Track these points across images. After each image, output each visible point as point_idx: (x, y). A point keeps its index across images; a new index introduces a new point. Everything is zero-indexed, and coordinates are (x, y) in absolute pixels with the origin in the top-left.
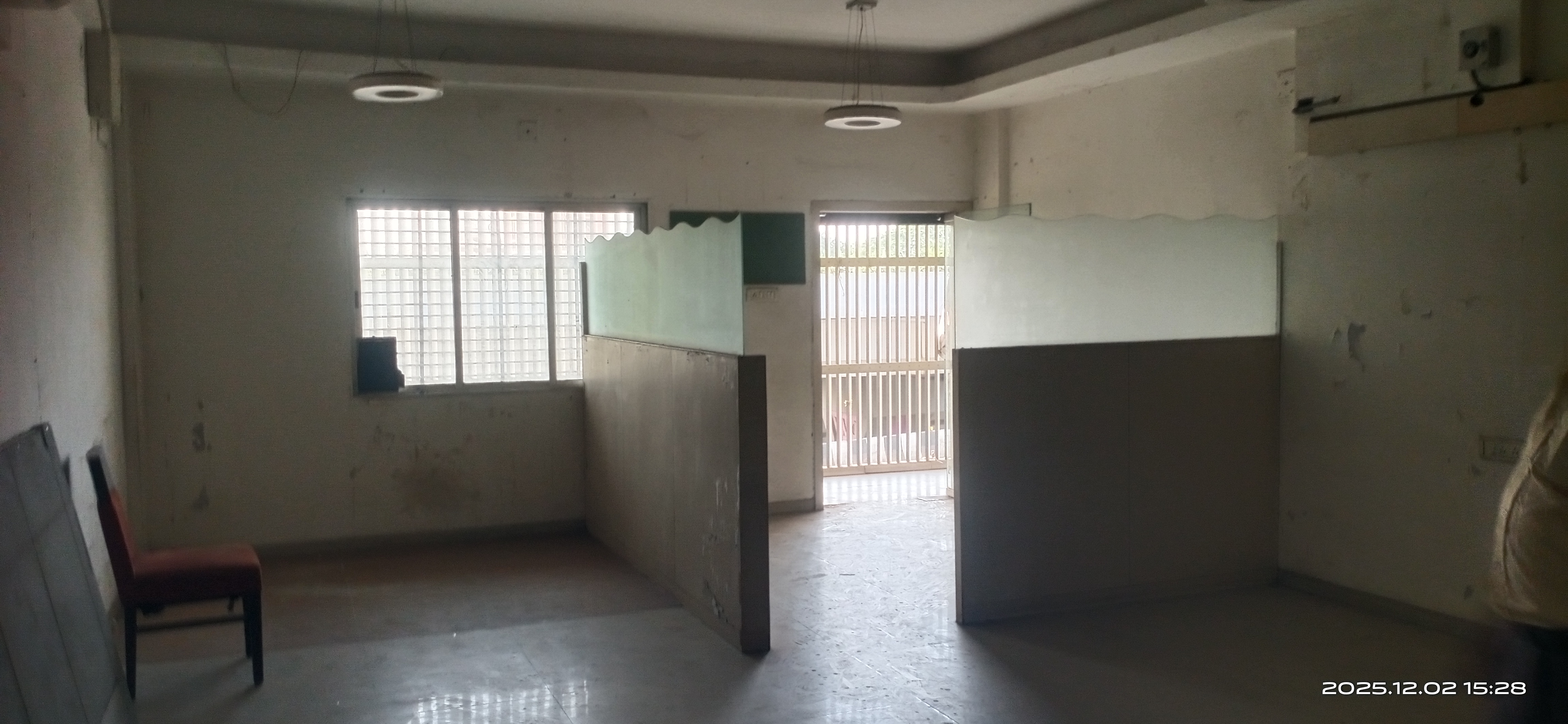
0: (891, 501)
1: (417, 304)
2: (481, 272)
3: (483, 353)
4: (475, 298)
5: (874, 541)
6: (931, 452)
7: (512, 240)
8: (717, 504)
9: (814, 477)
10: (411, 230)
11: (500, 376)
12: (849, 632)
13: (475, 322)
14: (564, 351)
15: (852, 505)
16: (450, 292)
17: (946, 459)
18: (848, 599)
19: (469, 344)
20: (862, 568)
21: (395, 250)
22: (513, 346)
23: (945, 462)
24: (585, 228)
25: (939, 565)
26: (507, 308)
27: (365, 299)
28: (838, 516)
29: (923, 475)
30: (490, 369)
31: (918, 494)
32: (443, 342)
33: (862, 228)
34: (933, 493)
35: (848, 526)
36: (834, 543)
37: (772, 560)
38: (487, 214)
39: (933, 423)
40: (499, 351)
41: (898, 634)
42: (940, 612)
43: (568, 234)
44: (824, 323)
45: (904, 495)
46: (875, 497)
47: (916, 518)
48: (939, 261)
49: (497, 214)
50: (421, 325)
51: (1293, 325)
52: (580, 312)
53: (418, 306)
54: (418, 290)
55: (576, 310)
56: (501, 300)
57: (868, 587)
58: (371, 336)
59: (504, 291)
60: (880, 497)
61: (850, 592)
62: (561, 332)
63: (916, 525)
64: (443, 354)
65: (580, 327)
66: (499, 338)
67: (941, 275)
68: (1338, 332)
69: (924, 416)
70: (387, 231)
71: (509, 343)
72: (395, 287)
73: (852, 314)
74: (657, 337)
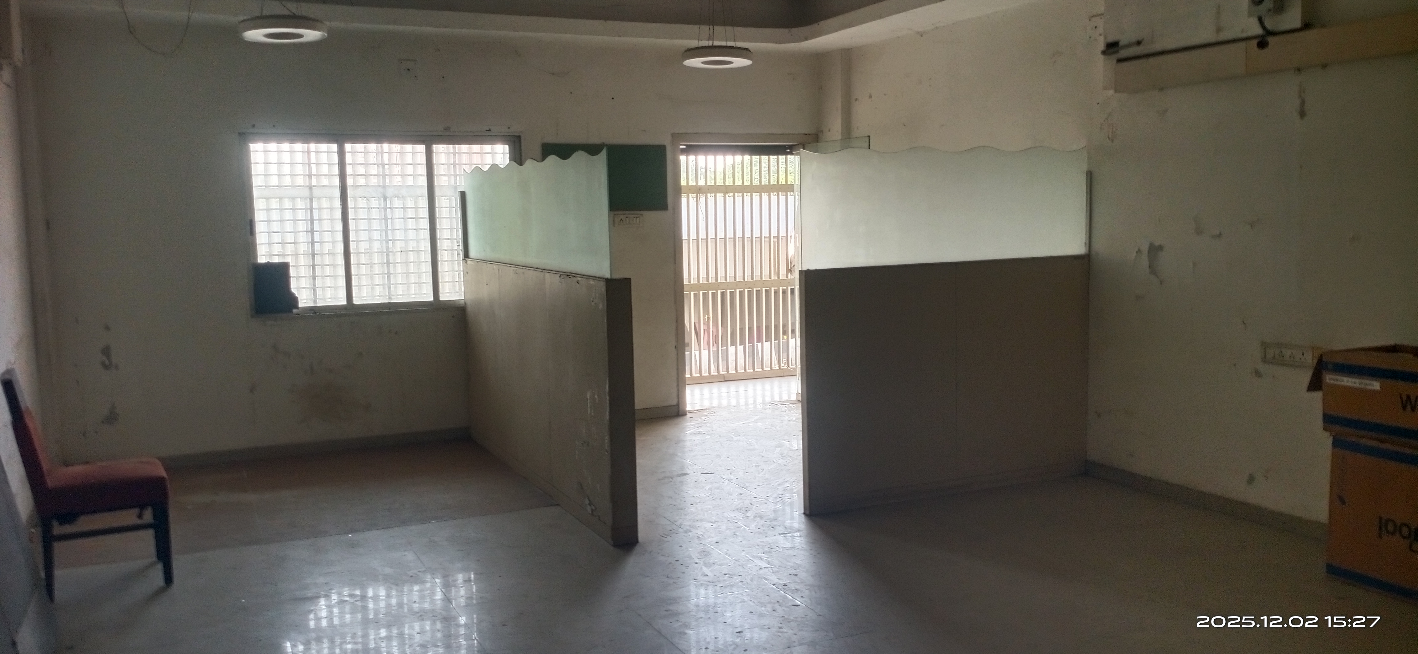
0: (748, 405)
1: (309, 232)
2: (368, 201)
3: (372, 276)
4: (363, 225)
5: (731, 442)
6: (783, 361)
7: (396, 170)
8: (589, 412)
9: (678, 385)
10: (302, 162)
11: (387, 297)
12: (708, 525)
13: (363, 246)
14: (447, 273)
15: (713, 410)
16: (339, 220)
17: (796, 366)
18: (708, 495)
19: (359, 268)
20: (721, 466)
21: (287, 181)
22: (399, 269)
23: (795, 369)
24: (465, 159)
25: (789, 462)
26: (393, 234)
27: (260, 227)
28: (700, 420)
29: (776, 381)
30: (378, 290)
31: (772, 399)
32: (334, 266)
33: (720, 158)
34: (785, 398)
35: (708, 429)
36: (696, 445)
37: (639, 461)
38: (372, 147)
39: (785, 333)
40: (386, 274)
41: (752, 526)
42: (791, 505)
43: (449, 165)
44: (685, 243)
45: (760, 400)
46: (734, 402)
47: (769, 420)
48: (788, 188)
49: (381, 147)
50: (313, 250)
51: (1100, 246)
52: (460, 237)
53: (310, 233)
54: (309, 218)
55: (457, 236)
56: (387, 226)
57: (726, 484)
58: (267, 262)
59: (389, 219)
60: (738, 402)
61: (710, 489)
62: (443, 256)
63: (769, 427)
64: (335, 277)
65: (461, 251)
66: (386, 262)
67: (791, 198)
68: (1139, 252)
69: (777, 327)
70: (280, 164)
71: (395, 267)
72: (288, 215)
73: (712, 235)
74: (532, 260)
